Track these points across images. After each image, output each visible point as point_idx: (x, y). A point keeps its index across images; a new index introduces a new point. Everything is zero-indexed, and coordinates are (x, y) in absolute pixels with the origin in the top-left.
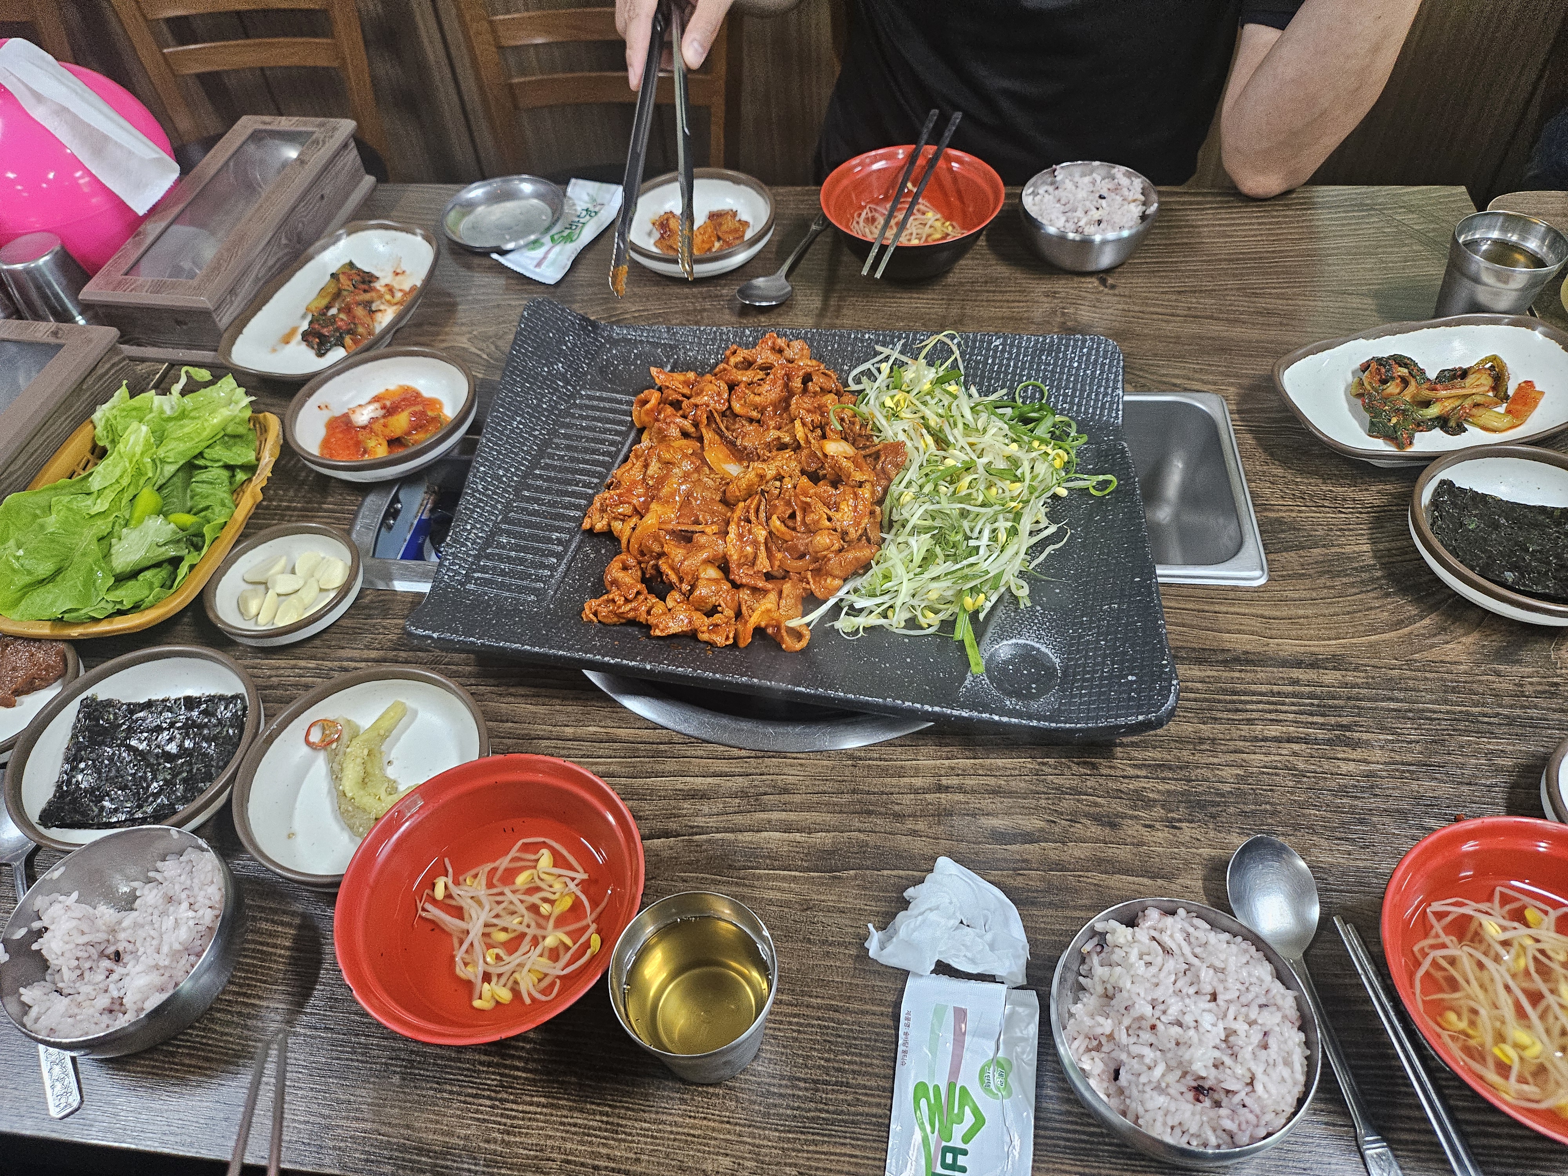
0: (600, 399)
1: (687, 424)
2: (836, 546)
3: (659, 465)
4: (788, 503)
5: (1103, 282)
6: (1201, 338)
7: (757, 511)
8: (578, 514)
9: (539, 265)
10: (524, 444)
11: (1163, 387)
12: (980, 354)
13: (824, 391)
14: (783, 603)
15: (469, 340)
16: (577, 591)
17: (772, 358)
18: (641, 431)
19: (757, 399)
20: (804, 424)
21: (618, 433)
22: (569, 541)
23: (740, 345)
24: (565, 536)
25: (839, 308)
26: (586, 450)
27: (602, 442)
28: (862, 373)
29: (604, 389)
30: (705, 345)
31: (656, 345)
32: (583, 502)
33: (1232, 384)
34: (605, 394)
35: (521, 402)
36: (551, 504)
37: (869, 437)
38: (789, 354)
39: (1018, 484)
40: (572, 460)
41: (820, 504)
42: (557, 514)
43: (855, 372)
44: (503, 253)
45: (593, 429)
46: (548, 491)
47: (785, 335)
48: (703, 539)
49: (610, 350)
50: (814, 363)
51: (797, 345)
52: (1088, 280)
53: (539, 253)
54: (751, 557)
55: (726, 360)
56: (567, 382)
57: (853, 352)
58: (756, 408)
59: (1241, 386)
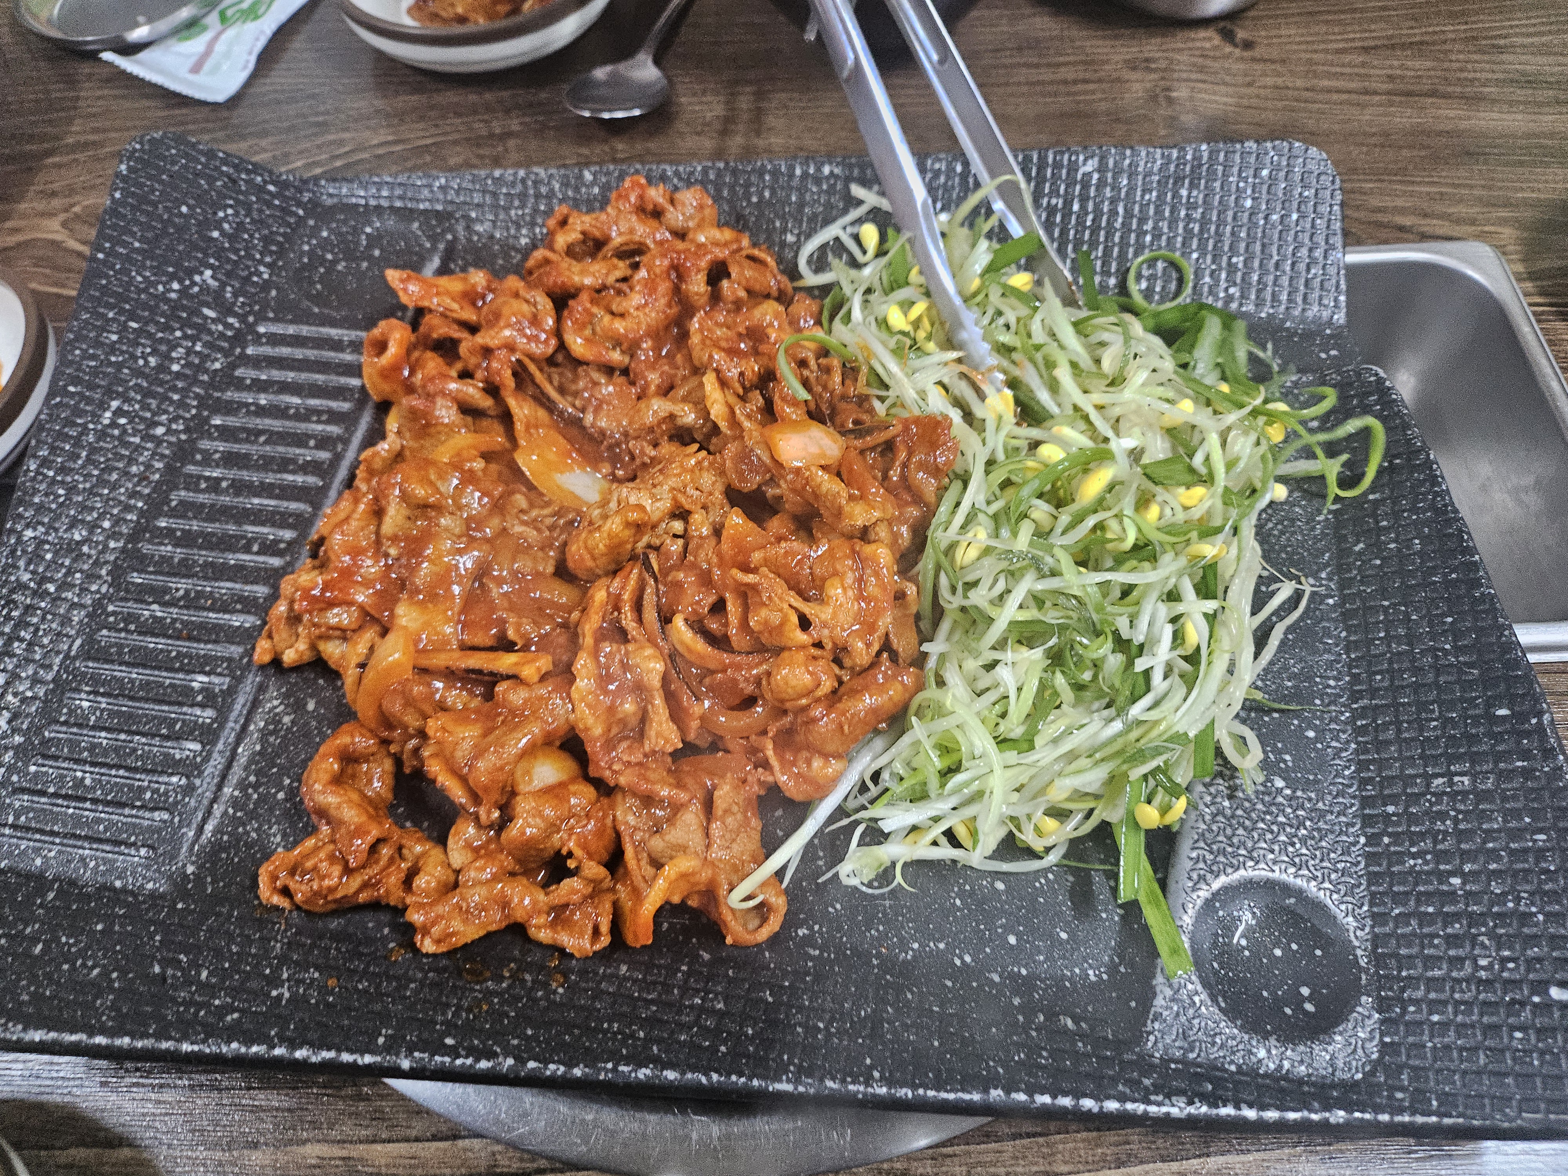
0: (297, 341)
1: (472, 391)
2: (827, 685)
3: (405, 512)
4: (706, 580)
5: (1228, 36)
6: (1428, 133)
7: (638, 607)
8: (249, 621)
9: (196, 68)
10: (131, 461)
11: (1384, 234)
12: (1054, 192)
13: (756, 296)
14: (716, 827)
15: (64, 224)
16: (252, 815)
17: (642, 230)
18: (384, 407)
19: (620, 326)
20: (723, 383)
21: (334, 417)
22: (231, 692)
23: (576, 204)
24: (220, 682)
25: (758, 115)
26: (267, 463)
27: (300, 440)
28: (823, 248)
29: (303, 318)
30: (507, 209)
31: (406, 215)
32: (261, 590)
33: (1503, 222)
34: (305, 330)
35: (119, 366)
36: (191, 601)
37: (863, 400)
38: (675, 217)
39: (1199, 491)
40: (239, 488)
41: (780, 587)
42: (202, 626)
43: (810, 247)
44: (130, 50)
45: (279, 412)
46: (184, 569)
47: (663, 178)
48: (517, 697)
49: (316, 229)
50: (727, 234)
51: (690, 198)
52: (1202, 34)
53: (195, 45)
54: (634, 722)
55: (548, 241)
56: (226, 310)
57: (801, 205)
58: (617, 343)
59: (1519, 224)
